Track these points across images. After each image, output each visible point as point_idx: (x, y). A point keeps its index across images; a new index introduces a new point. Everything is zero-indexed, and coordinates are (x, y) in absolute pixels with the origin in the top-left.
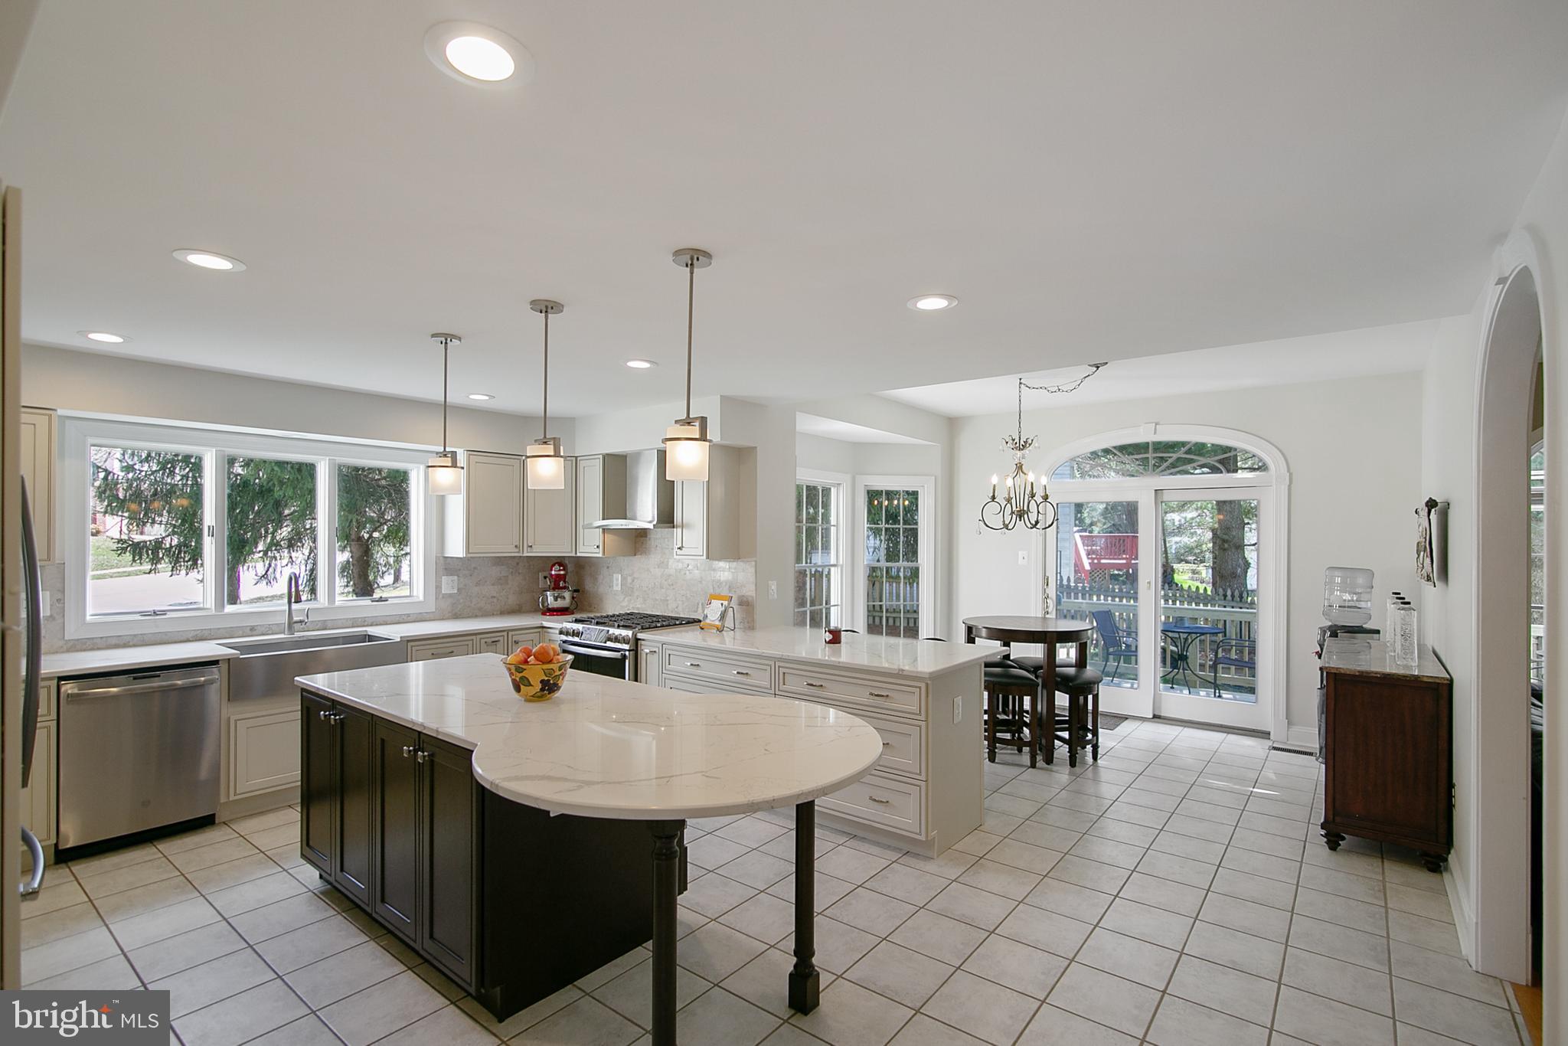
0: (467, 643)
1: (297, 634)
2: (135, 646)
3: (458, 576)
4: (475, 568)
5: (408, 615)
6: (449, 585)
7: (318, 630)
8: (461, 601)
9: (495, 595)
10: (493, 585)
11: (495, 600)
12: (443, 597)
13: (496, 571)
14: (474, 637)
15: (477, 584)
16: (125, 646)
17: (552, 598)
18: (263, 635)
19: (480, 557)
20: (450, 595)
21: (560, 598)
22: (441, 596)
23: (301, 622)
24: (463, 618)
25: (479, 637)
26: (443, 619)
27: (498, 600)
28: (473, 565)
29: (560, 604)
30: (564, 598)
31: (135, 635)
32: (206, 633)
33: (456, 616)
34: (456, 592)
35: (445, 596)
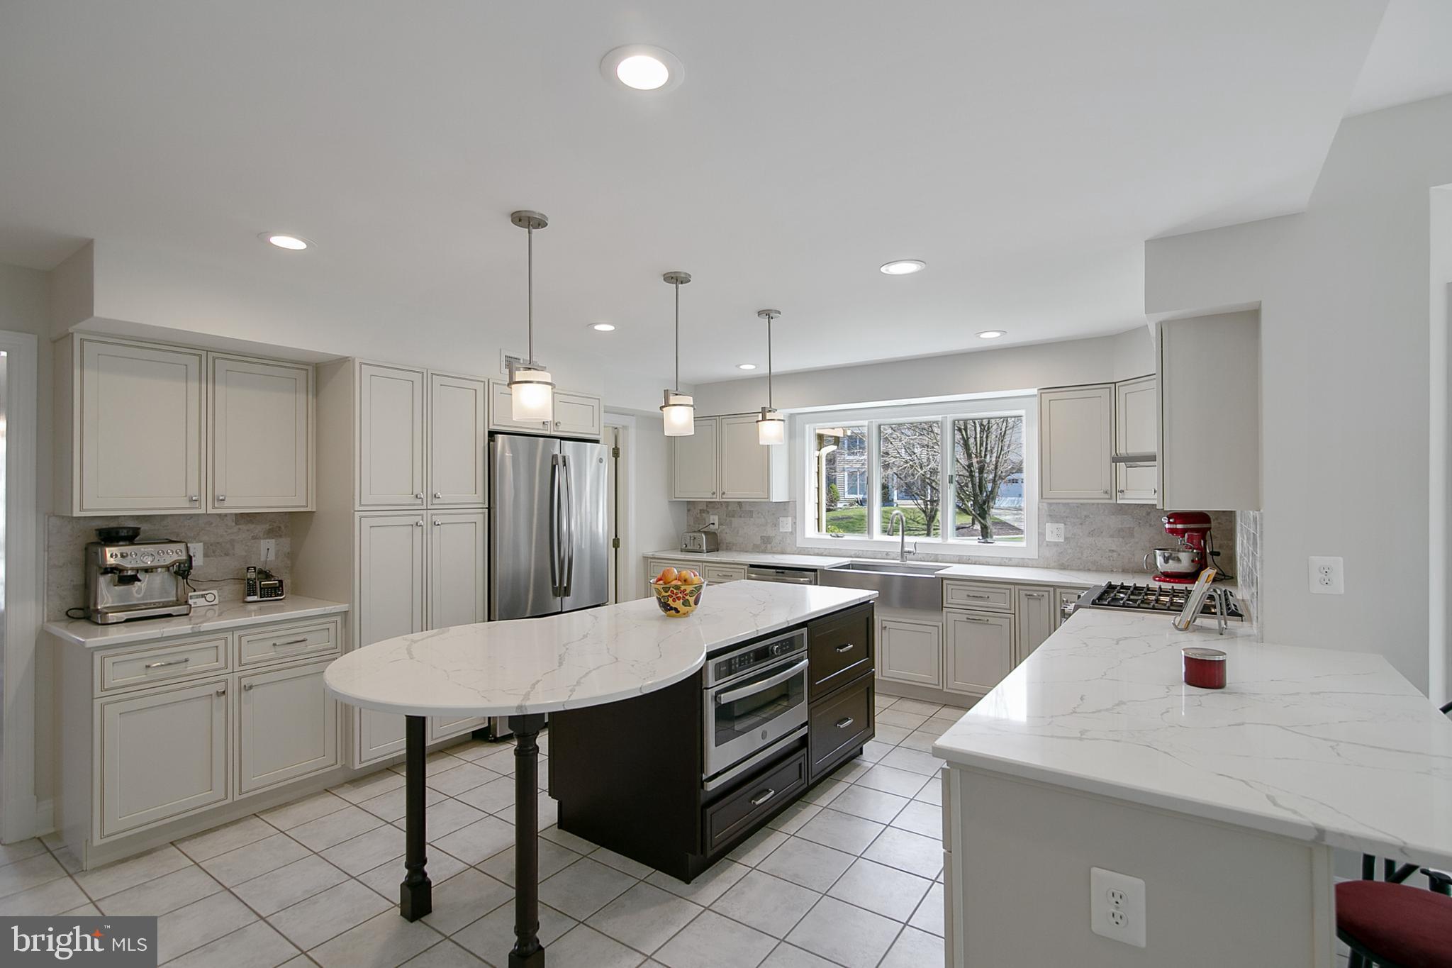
1: (908, 562)
2: (826, 556)
3: (1065, 524)
4: (1085, 516)
5: (1010, 559)
6: (1054, 533)
8: (1070, 551)
9: (1114, 548)
10: (1112, 536)
11: (1115, 555)
12: (1047, 545)
13: (1114, 522)
14: (1012, 587)
15: (1091, 534)
16: (821, 555)
19: (1093, 504)
20: (1056, 544)
22: (1045, 544)
23: (909, 552)
24: (1071, 569)
26: (1047, 568)
27: (1119, 555)
28: (1085, 513)
31: (826, 549)
33: (1063, 567)
34: (1063, 541)
35: (1049, 544)
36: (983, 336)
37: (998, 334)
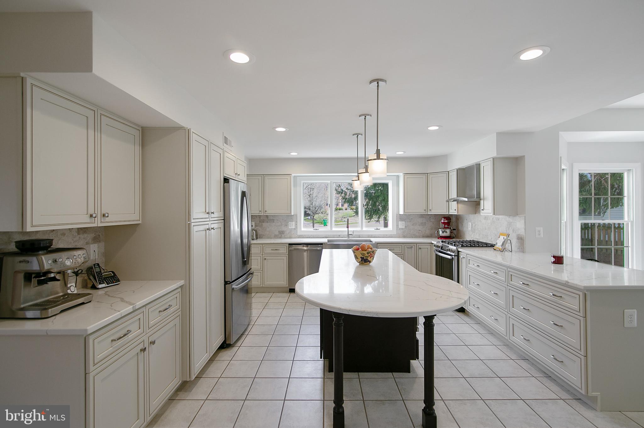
0: (399, 246)
1: (350, 238)
3: (405, 222)
4: (411, 219)
5: (387, 235)
6: (402, 225)
7: (357, 238)
8: (406, 231)
9: (420, 229)
10: (419, 225)
11: (420, 231)
12: (399, 229)
13: (420, 220)
14: (402, 244)
15: (413, 225)
16: (310, 238)
17: (441, 232)
18: (342, 238)
19: (414, 214)
20: (402, 229)
21: (445, 232)
22: (398, 229)
23: (351, 234)
24: (407, 237)
25: (404, 244)
26: (399, 237)
27: (422, 231)
28: (411, 218)
29: (445, 234)
30: (447, 232)
31: (312, 235)
32: (328, 236)
33: (404, 237)
34: (404, 227)
35: (400, 229)
36: (397, 153)
37: (403, 153)
